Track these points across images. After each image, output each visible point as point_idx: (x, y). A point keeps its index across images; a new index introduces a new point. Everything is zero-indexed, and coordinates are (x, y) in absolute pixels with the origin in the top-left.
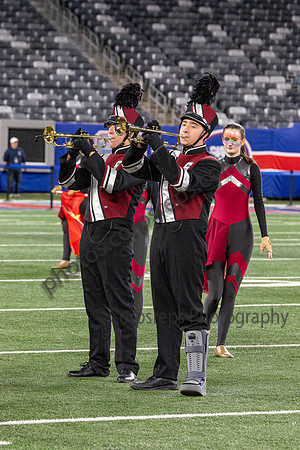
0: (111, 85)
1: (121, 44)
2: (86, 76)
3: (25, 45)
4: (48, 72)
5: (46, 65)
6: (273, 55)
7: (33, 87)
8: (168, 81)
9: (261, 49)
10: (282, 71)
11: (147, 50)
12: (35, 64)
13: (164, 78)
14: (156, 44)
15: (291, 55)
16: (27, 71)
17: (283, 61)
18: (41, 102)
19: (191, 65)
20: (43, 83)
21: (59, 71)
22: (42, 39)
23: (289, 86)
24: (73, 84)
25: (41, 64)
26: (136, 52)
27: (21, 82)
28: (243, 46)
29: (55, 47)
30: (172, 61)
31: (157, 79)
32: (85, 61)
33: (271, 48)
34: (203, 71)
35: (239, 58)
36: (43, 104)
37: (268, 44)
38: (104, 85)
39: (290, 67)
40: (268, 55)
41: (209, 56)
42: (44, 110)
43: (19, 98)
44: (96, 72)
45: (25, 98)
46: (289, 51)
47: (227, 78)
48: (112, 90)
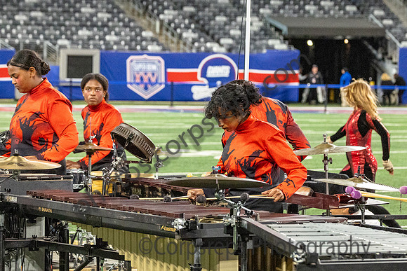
0: (137, 24)
2: (119, 18)
4: (92, 15)
5: (90, 10)
7: (82, 26)
8: (177, 21)
10: (256, 13)
12: (83, 10)
13: (174, 19)
15: (262, 2)
16: (77, 15)
17: (256, 6)
18: (88, 36)
19: (192, 9)
20: (89, 23)
21: (100, 15)
23: (261, 24)
24: (110, 24)
25: (87, 10)
27: (74, 23)
30: (178, 7)
31: (169, 20)
32: (117, 7)
34: (200, 14)
36: (90, 38)
38: (132, 24)
39: (262, 11)
41: (204, 3)
42: (91, 42)
43: (72, 34)
44: (125, 15)
45: (77, 34)
47: (218, 18)
48: (138, 27)
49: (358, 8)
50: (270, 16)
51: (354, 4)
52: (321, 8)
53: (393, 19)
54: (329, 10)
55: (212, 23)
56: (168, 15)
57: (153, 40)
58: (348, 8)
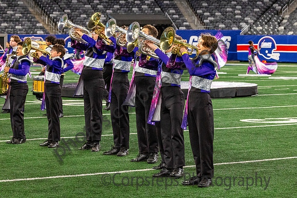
0: (35, 20)
1: (43, 4)
2: (26, 16)
3: (5, 5)
4: (12, 15)
5: (12, 12)
6: (102, 6)
7: (5, 21)
8: (58, 18)
9: (98, 4)
10: (104, 12)
11: (53, 6)
12: (8, 12)
13: (57, 17)
14: (57, 4)
15: (109, 6)
16: (4, 15)
17: (106, 9)
18: (6, 26)
19: (69, 11)
20: (9, 20)
21: (16, 15)
22: (13, 3)
23: (105, 18)
24: (21, 20)
25: (10, 12)
26: (49, 7)
28: (91, 4)
29: (18, 5)
30: (62, 10)
31: (54, 17)
32: (28, 11)
33: (102, 4)
34: (73, 13)
35: (89, 8)
36: (6, 27)
37: (101, 3)
38: (33, 20)
39: (107, 11)
40: (100, 7)
41: (77, 7)
42: (7, 30)
44: (31, 15)
46: (108, 5)
47: (82, 16)
48: (35, 21)
49: (162, 9)
50: (111, 14)
51: (160, 7)
52: (141, 9)
53: (178, 15)
54: (145, 10)
55: (78, 18)
56: (54, 14)
57: (41, 28)
58: (156, 9)
